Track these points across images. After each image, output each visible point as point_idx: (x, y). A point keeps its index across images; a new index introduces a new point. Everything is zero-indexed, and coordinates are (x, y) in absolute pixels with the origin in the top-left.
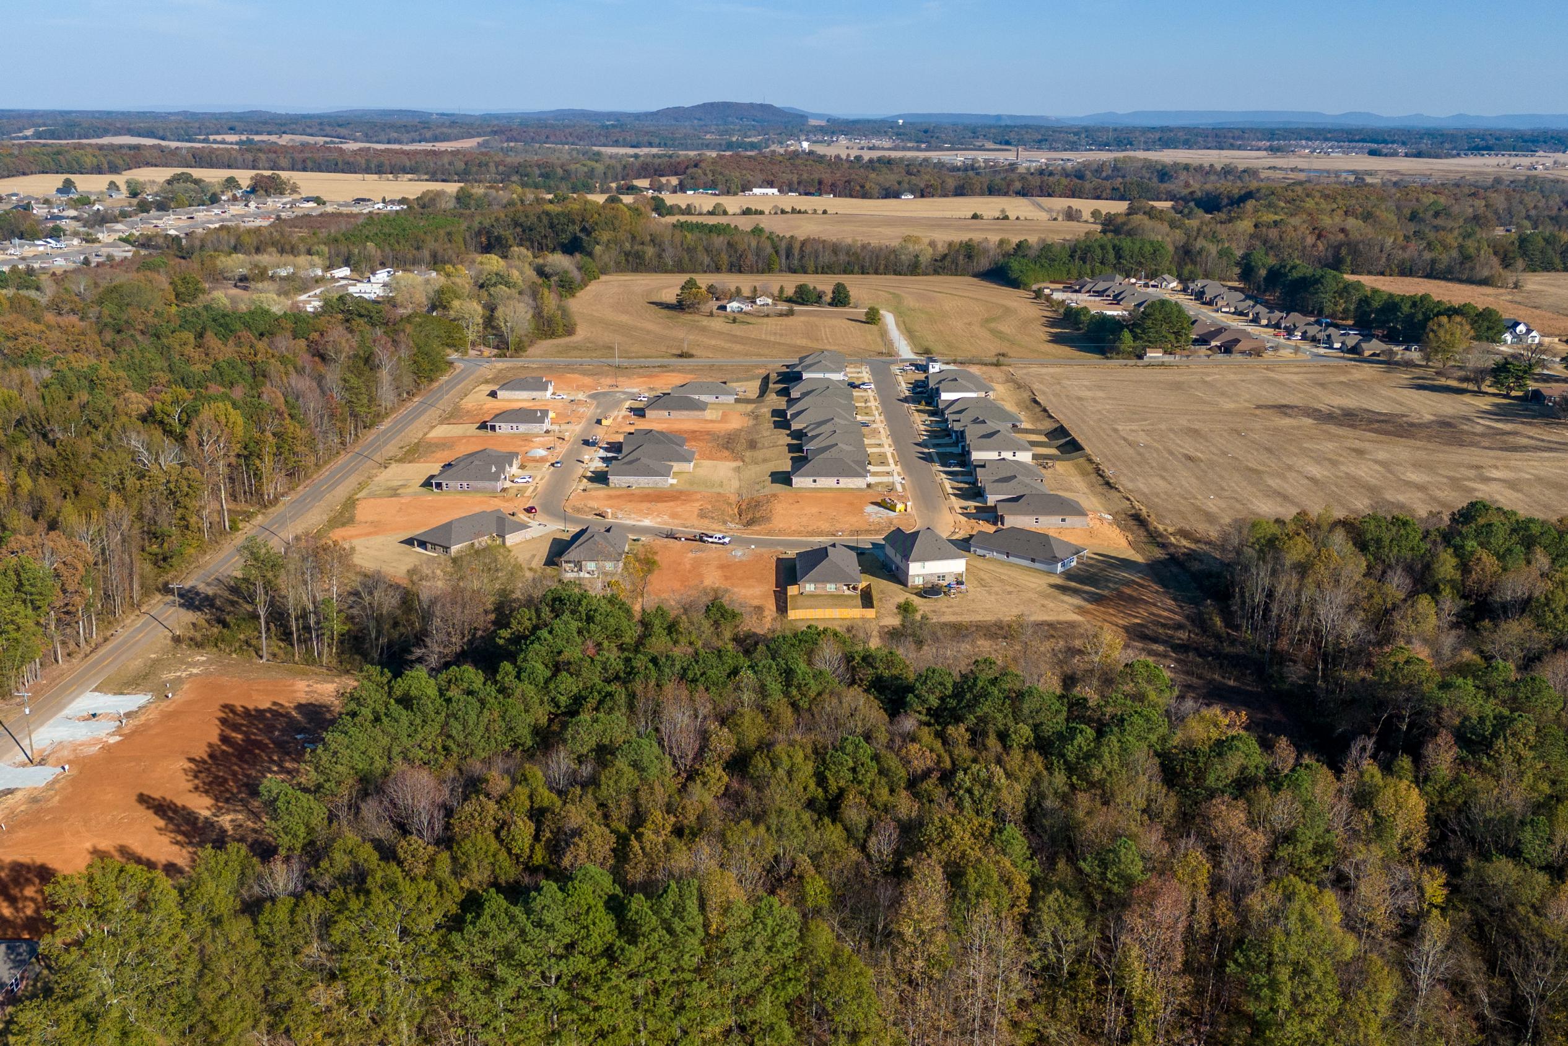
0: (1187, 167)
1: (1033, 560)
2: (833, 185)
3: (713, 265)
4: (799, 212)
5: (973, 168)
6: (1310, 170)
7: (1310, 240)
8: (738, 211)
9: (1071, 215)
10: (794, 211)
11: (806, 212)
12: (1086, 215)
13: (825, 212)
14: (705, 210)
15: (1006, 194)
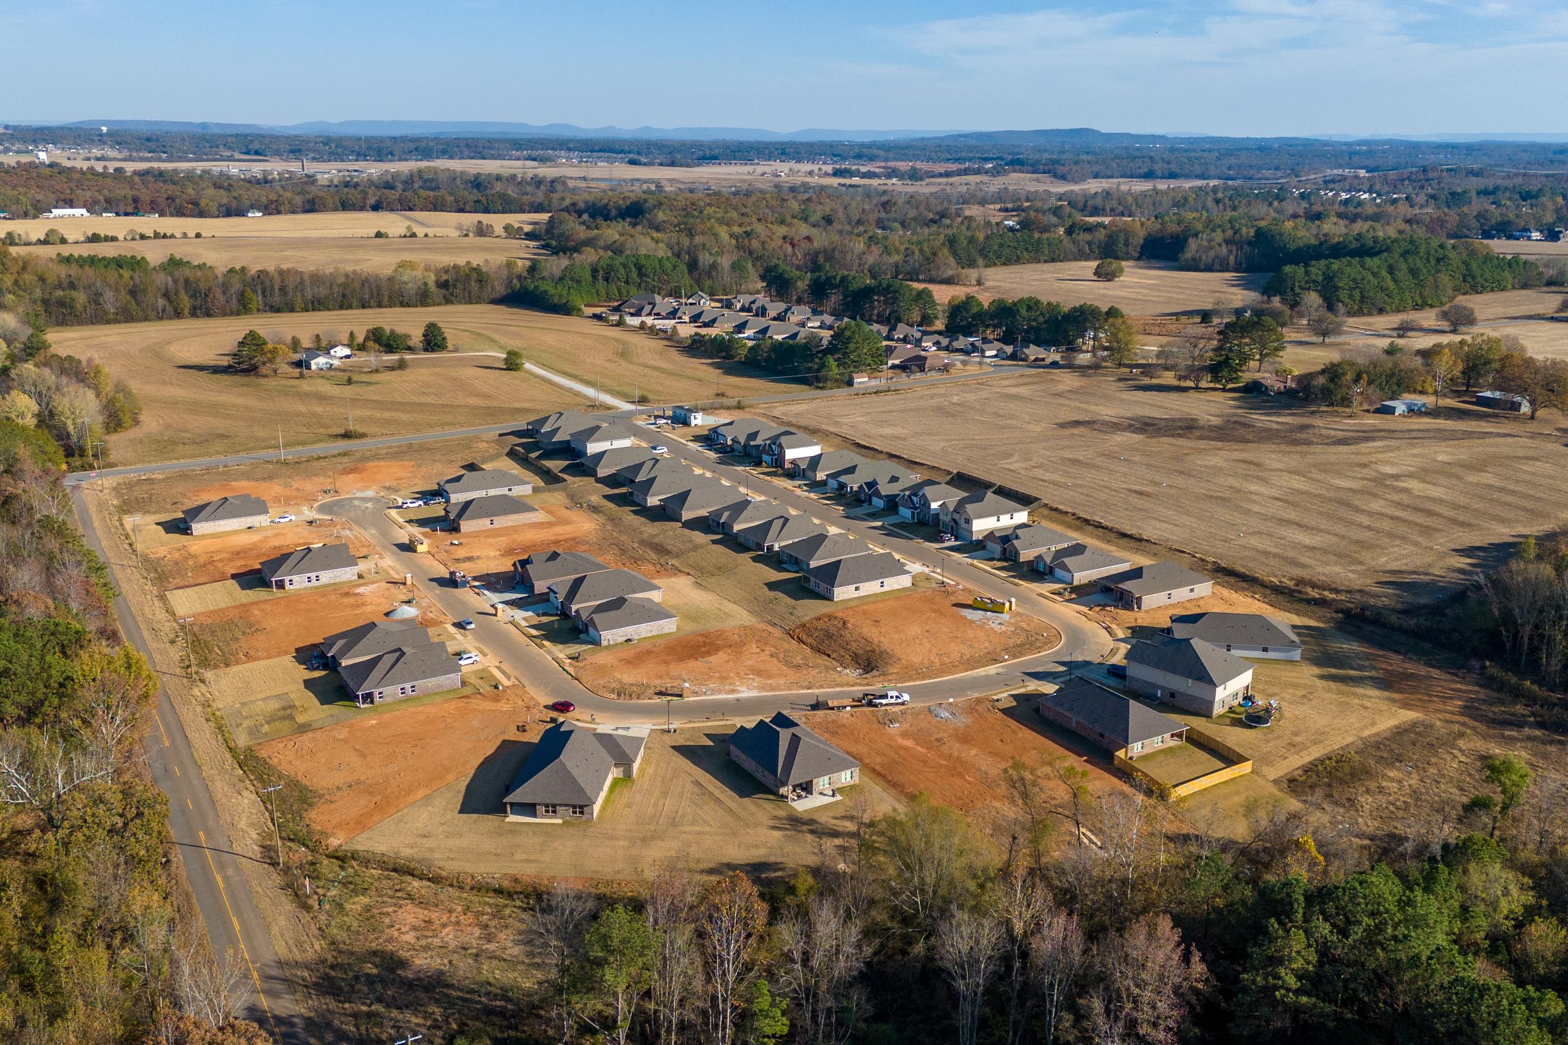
0: (498, 178)
1: (1265, 650)
2: (152, 202)
3: (169, 309)
4: (165, 236)
5: (266, 181)
6: (610, 180)
7: (789, 249)
8: (82, 239)
9: (482, 231)
10: (157, 235)
11: (172, 236)
12: (499, 230)
13: (198, 236)
14: (34, 239)
15: (362, 209)
